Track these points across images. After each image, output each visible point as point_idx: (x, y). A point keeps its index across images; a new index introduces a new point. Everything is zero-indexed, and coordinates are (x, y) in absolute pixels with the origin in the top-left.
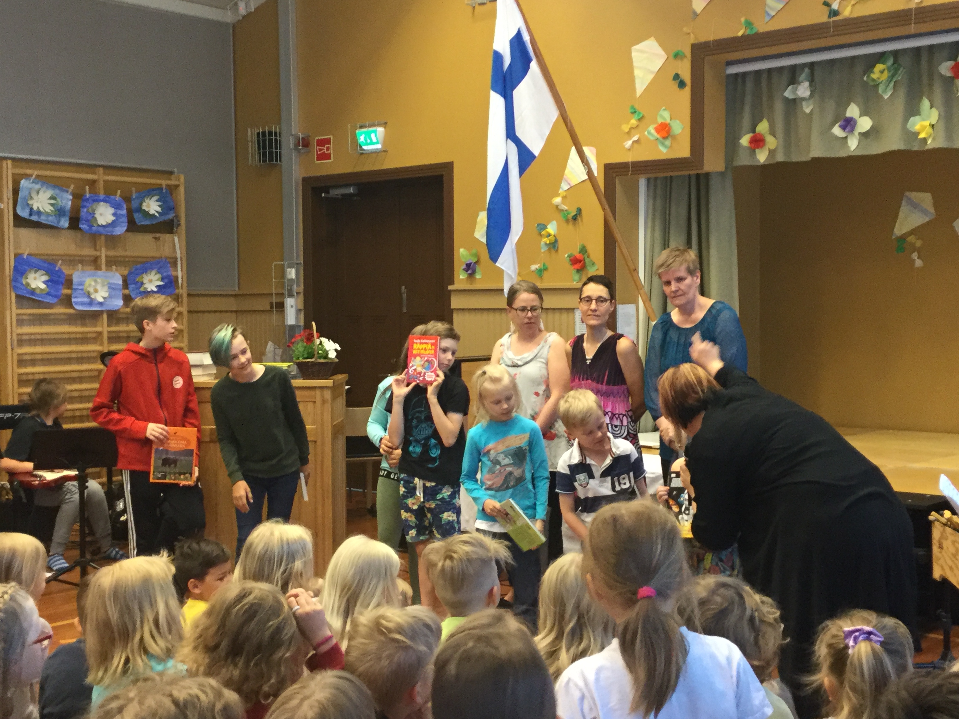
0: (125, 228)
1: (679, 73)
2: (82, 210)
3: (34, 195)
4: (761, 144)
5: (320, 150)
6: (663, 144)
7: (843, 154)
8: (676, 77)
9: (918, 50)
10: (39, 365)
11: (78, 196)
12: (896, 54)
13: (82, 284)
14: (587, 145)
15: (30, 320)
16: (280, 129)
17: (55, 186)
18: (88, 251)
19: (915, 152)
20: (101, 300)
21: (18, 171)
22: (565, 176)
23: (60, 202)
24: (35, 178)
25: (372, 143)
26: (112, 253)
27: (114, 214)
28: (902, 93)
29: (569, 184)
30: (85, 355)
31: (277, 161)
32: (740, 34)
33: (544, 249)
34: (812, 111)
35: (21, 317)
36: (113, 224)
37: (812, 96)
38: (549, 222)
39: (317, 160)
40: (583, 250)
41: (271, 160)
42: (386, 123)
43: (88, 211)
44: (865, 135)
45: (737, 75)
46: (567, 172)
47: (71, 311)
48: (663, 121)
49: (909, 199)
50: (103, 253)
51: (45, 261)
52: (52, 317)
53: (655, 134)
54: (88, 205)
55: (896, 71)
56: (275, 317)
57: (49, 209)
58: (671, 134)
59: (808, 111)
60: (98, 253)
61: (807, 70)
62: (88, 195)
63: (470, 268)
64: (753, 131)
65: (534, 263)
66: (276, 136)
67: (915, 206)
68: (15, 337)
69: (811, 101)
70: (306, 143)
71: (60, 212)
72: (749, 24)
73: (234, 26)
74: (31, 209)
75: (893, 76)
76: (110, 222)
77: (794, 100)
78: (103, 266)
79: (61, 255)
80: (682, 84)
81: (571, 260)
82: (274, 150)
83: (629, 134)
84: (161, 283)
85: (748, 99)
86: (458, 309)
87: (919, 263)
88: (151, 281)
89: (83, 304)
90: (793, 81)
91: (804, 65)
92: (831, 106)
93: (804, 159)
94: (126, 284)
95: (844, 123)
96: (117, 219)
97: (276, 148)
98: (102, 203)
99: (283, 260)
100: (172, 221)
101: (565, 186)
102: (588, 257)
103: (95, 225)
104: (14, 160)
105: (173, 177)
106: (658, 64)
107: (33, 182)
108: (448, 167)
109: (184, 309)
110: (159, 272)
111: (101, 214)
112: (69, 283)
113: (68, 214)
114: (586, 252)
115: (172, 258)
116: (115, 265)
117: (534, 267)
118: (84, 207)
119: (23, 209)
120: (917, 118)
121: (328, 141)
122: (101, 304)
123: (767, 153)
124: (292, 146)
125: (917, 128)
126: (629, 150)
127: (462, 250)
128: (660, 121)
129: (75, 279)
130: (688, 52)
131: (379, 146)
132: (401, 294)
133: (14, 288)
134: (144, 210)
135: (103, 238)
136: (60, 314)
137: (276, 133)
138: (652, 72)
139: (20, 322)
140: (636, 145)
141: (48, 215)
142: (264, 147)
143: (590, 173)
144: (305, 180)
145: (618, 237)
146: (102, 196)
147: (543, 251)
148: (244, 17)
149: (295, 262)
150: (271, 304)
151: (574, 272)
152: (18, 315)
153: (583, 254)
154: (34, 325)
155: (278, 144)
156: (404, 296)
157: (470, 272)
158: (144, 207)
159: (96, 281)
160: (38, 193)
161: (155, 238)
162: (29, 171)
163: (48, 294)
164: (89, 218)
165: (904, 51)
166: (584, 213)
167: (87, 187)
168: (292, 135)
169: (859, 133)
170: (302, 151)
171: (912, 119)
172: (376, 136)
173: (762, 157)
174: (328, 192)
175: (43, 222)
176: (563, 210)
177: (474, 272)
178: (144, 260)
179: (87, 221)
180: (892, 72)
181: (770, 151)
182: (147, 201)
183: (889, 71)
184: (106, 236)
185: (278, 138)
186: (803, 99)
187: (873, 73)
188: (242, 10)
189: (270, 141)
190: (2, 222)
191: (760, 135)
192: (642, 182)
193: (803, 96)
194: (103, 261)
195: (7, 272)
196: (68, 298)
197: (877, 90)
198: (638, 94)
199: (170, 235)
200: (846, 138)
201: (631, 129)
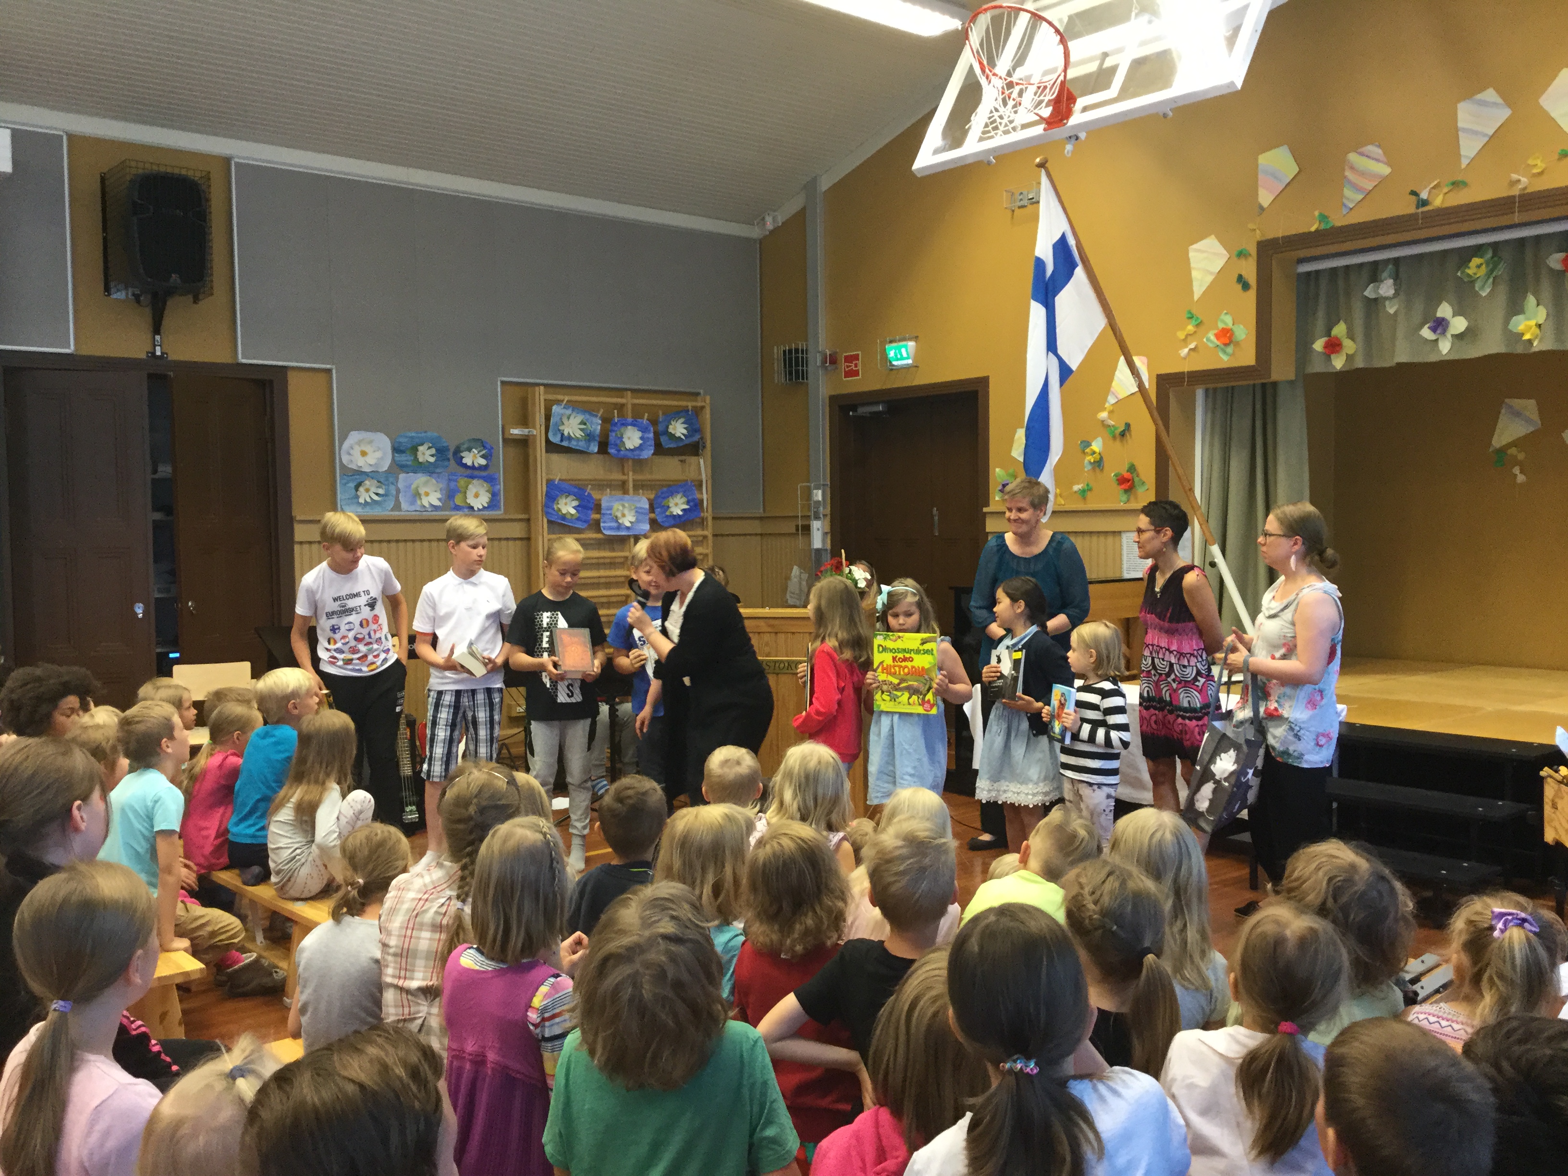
0: (652, 452)
1: (1243, 273)
2: (610, 434)
3: (565, 420)
4: (1338, 348)
5: (848, 366)
6: (1225, 352)
7: (1433, 358)
8: (1240, 278)
9: (1522, 241)
11: (605, 421)
12: (1495, 246)
13: (610, 508)
14: (1138, 354)
16: (807, 345)
17: (584, 412)
18: (617, 476)
19: (1518, 355)
20: (628, 524)
21: (549, 397)
22: (1112, 389)
23: (589, 426)
24: (566, 404)
25: (902, 358)
26: (639, 477)
27: (641, 438)
28: (1503, 289)
29: (1117, 397)
30: (613, 580)
31: (803, 378)
32: (1313, 229)
33: (1088, 468)
34: (1396, 312)
36: (640, 448)
37: (1396, 294)
38: (1095, 438)
39: (846, 377)
40: (1132, 468)
41: (797, 378)
42: (917, 337)
43: (616, 436)
44: (1459, 337)
45: (1309, 274)
46: (1114, 384)
47: (600, 536)
48: (1224, 326)
49: (1511, 407)
50: (631, 477)
51: (575, 486)
53: (1216, 341)
54: (616, 429)
55: (1497, 264)
56: (800, 540)
57: (579, 434)
58: (1234, 340)
59: (1392, 311)
60: (625, 478)
61: (1390, 266)
62: (616, 419)
64: (1329, 334)
65: (1077, 483)
66: (803, 353)
67: (1517, 414)
69: (1395, 300)
70: (833, 360)
71: (589, 437)
72: (1323, 218)
73: (761, 241)
74: (563, 435)
75: (1492, 271)
76: (637, 445)
77: (1376, 300)
78: (631, 491)
79: (590, 480)
80: (1246, 286)
81: (1118, 480)
82: (800, 368)
83: (1185, 341)
84: (686, 507)
85: (1323, 299)
87: (1521, 478)
88: (676, 505)
89: (611, 528)
90: (1374, 278)
91: (1387, 261)
92: (1419, 306)
94: (652, 509)
95: (1434, 325)
96: (644, 443)
97: (803, 366)
98: (630, 427)
99: (808, 481)
100: (698, 443)
101: (1112, 400)
102: (1138, 475)
103: (622, 449)
104: (545, 385)
105: (699, 398)
106: (1218, 264)
107: (564, 408)
108: (984, 381)
109: (708, 533)
110: (684, 496)
111: (629, 438)
112: (598, 508)
113: (597, 438)
114: (1135, 470)
115: (698, 481)
116: (642, 489)
117: (1076, 488)
118: (612, 431)
119: (555, 434)
120: (1521, 317)
121: (856, 357)
122: (628, 528)
123: (1345, 358)
124: (819, 363)
125: (1521, 328)
126: (1185, 358)
127: (997, 470)
128: (1221, 326)
129: (604, 504)
130: (1253, 251)
131: (910, 361)
132: (932, 516)
133: (547, 514)
134: (671, 433)
135: (630, 463)
136: (590, 539)
137: (803, 350)
138: (1211, 273)
140: (1192, 353)
141: (578, 440)
142: (791, 366)
143: (1141, 385)
144: (833, 399)
145: (1171, 452)
146: (630, 420)
147: (1086, 469)
148: (772, 232)
149: (822, 483)
150: (797, 526)
151: (1122, 492)
153: (1132, 473)
155: (805, 362)
156: (936, 518)
158: (670, 430)
159: (623, 506)
160: (569, 418)
161: (681, 461)
162: (560, 397)
163: (578, 519)
164: (618, 442)
165: (1507, 242)
166: (1132, 427)
167: (616, 412)
168: (820, 352)
169: (1453, 335)
170: (829, 368)
171: (1514, 318)
172: (907, 352)
173: (1338, 363)
174: (855, 410)
175: (573, 447)
176: (1109, 426)
178: (671, 483)
179: (616, 445)
180: (1491, 266)
181: (1348, 356)
182: (673, 423)
183: (1488, 265)
184: (633, 460)
185: (805, 355)
186: (1386, 298)
187: (1469, 268)
188: (770, 225)
189: (797, 358)
190: (535, 449)
191: (1337, 338)
192: (1200, 394)
193: (1387, 295)
194: (631, 485)
195: (540, 498)
196: (597, 523)
197: (1474, 287)
198: (1196, 297)
199: (696, 458)
200: (1437, 340)
201: (1187, 336)
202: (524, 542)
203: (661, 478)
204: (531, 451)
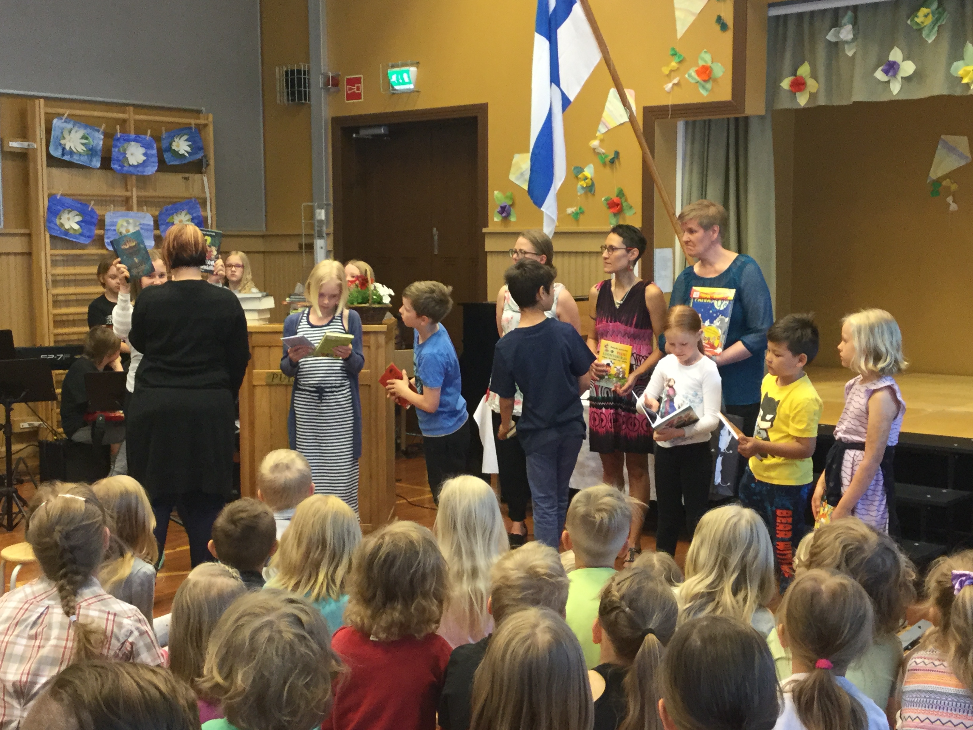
0: (156, 168)
1: (722, 15)
2: (113, 149)
3: (66, 134)
4: (802, 87)
5: (350, 89)
6: (704, 87)
7: (884, 98)
8: (719, 19)
10: (74, 306)
11: (108, 136)
13: (114, 224)
14: (628, 87)
15: (63, 260)
16: (308, 66)
17: (86, 126)
18: (119, 192)
19: (957, 97)
21: (50, 110)
22: (602, 119)
23: (91, 141)
24: (66, 118)
25: (404, 83)
26: (143, 193)
27: (145, 154)
28: (946, 36)
29: (607, 127)
31: (305, 100)
33: (580, 192)
34: (854, 54)
35: (54, 258)
36: (144, 164)
37: (854, 39)
38: (586, 164)
39: (348, 99)
40: (621, 194)
41: (300, 99)
42: (418, 63)
43: (119, 151)
44: (907, 79)
45: (778, 17)
46: (605, 114)
48: (704, 64)
49: (945, 143)
50: (135, 193)
51: (78, 201)
52: (84, 258)
53: (696, 77)
54: (119, 144)
55: (941, 14)
56: (304, 258)
57: (81, 148)
58: (713, 76)
59: (850, 54)
60: (128, 194)
61: (850, 13)
62: (119, 135)
63: (504, 211)
64: (794, 74)
65: (572, 206)
66: (305, 74)
67: (952, 149)
68: (50, 278)
69: (854, 44)
70: (336, 84)
71: (91, 152)
74: (64, 149)
75: (937, 20)
76: (141, 162)
77: (836, 44)
78: (135, 207)
79: (93, 196)
80: (724, 27)
81: (608, 204)
82: (303, 89)
83: (669, 76)
85: (790, 43)
86: (492, 252)
87: (953, 207)
90: (836, 23)
91: (847, 8)
92: (874, 51)
93: (845, 103)
94: (157, 225)
95: (886, 68)
96: (147, 159)
97: (305, 87)
98: (133, 143)
99: (312, 202)
100: (201, 161)
101: (602, 129)
102: (626, 200)
103: (125, 165)
104: (46, 98)
105: (201, 115)
106: (699, 5)
107: (65, 122)
108: (483, 108)
110: (189, 213)
111: (132, 154)
112: (101, 223)
113: (99, 153)
114: (623, 195)
115: (202, 198)
116: (146, 205)
117: (570, 210)
118: (116, 146)
119: (56, 149)
120: (960, 63)
121: (358, 80)
123: (808, 96)
124: (321, 85)
125: (960, 73)
126: (669, 93)
127: (496, 192)
128: (701, 63)
129: (107, 220)
131: (412, 86)
132: (432, 236)
133: (50, 229)
134: (174, 150)
135: (134, 177)
136: (92, 255)
137: (305, 71)
138: (693, 14)
139: (54, 263)
140: (675, 87)
141: (80, 154)
142: (293, 86)
143: (630, 115)
144: (336, 121)
146: (133, 136)
147: (579, 194)
149: (325, 202)
150: (301, 245)
151: (611, 215)
152: (51, 255)
153: (621, 198)
154: (68, 266)
155: (307, 83)
156: (436, 238)
157: (504, 215)
158: (174, 147)
159: (128, 223)
160: (70, 132)
161: (186, 179)
162: (61, 111)
163: (81, 235)
164: (121, 158)
166: (621, 155)
167: (118, 127)
168: (322, 74)
169: (902, 78)
170: (331, 90)
171: (955, 64)
172: (409, 77)
173: (802, 100)
174: (357, 133)
175: (75, 162)
176: (599, 154)
177: (509, 215)
178: (175, 200)
179: (118, 161)
180: (936, 16)
181: (811, 94)
182: (176, 140)
183: (933, 16)
184: (137, 175)
185: (307, 77)
186: (846, 42)
187: (917, 17)
189: (299, 79)
190: (35, 162)
191: (801, 78)
192: (681, 126)
193: (845, 39)
194: (135, 200)
195: (41, 213)
196: (101, 239)
197: (921, 34)
198: (679, 35)
199: (200, 175)
200: (888, 82)
201: (672, 71)
202: (25, 257)
203: (166, 194)
204: (31, 165)
